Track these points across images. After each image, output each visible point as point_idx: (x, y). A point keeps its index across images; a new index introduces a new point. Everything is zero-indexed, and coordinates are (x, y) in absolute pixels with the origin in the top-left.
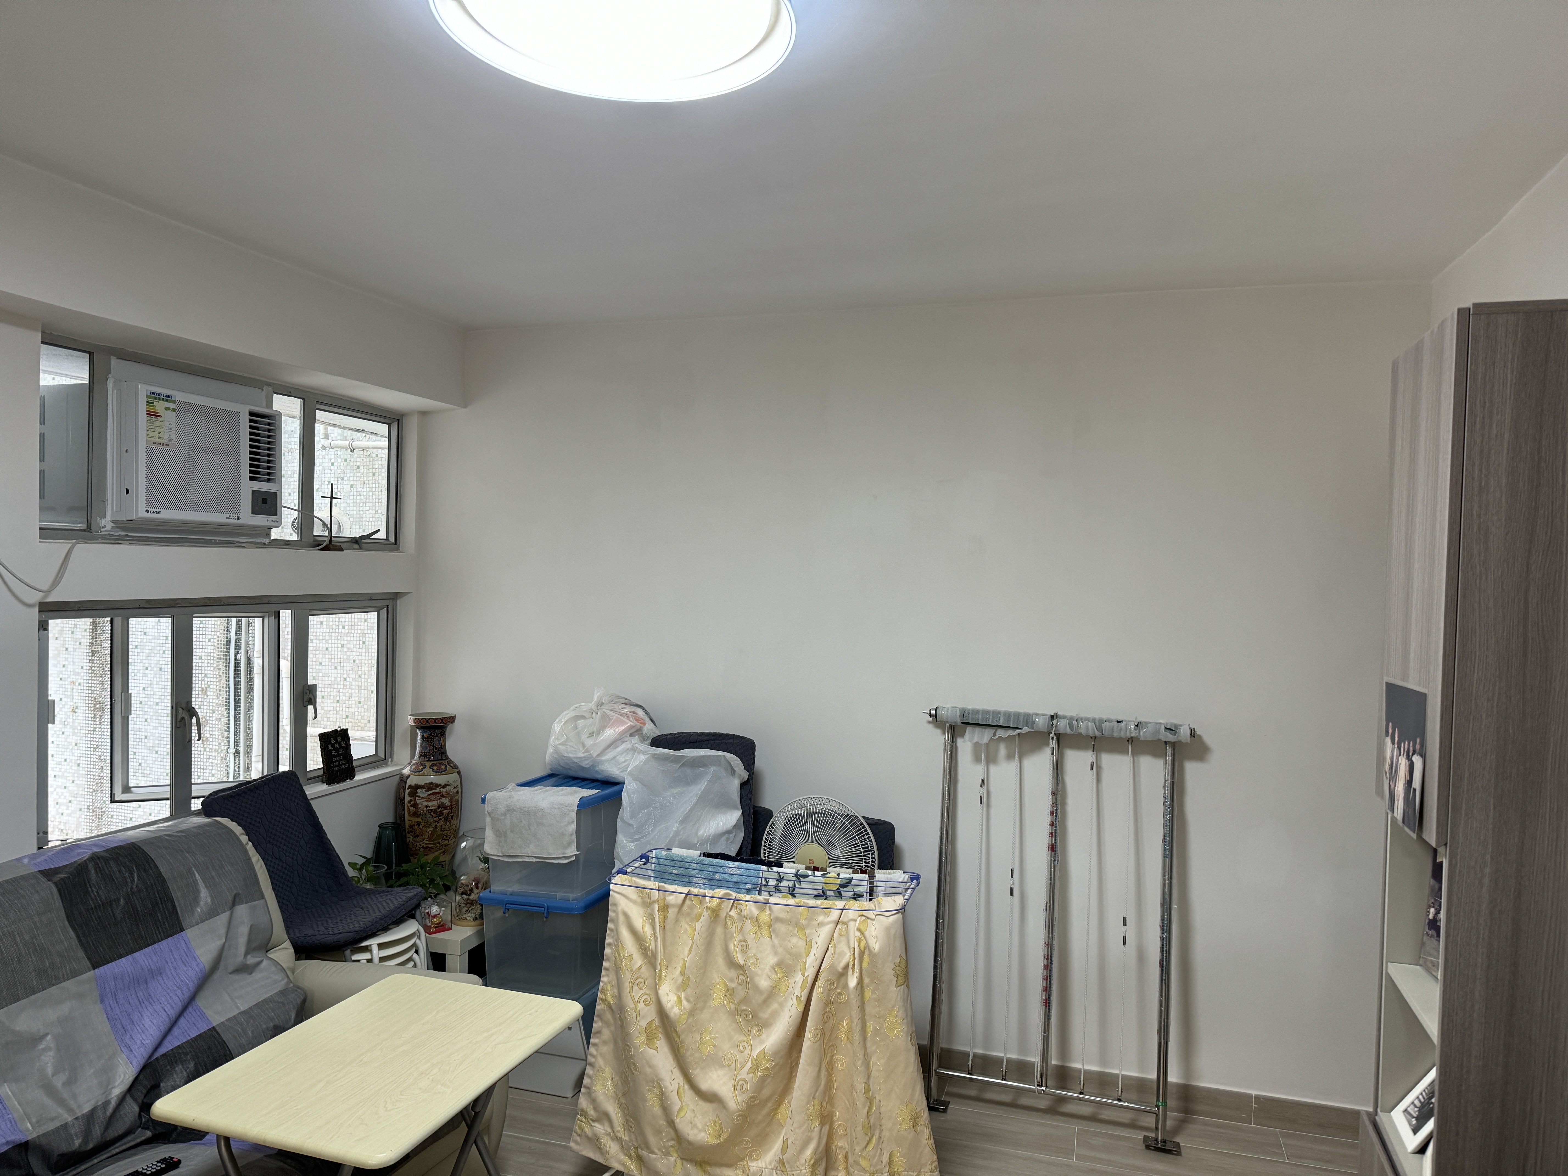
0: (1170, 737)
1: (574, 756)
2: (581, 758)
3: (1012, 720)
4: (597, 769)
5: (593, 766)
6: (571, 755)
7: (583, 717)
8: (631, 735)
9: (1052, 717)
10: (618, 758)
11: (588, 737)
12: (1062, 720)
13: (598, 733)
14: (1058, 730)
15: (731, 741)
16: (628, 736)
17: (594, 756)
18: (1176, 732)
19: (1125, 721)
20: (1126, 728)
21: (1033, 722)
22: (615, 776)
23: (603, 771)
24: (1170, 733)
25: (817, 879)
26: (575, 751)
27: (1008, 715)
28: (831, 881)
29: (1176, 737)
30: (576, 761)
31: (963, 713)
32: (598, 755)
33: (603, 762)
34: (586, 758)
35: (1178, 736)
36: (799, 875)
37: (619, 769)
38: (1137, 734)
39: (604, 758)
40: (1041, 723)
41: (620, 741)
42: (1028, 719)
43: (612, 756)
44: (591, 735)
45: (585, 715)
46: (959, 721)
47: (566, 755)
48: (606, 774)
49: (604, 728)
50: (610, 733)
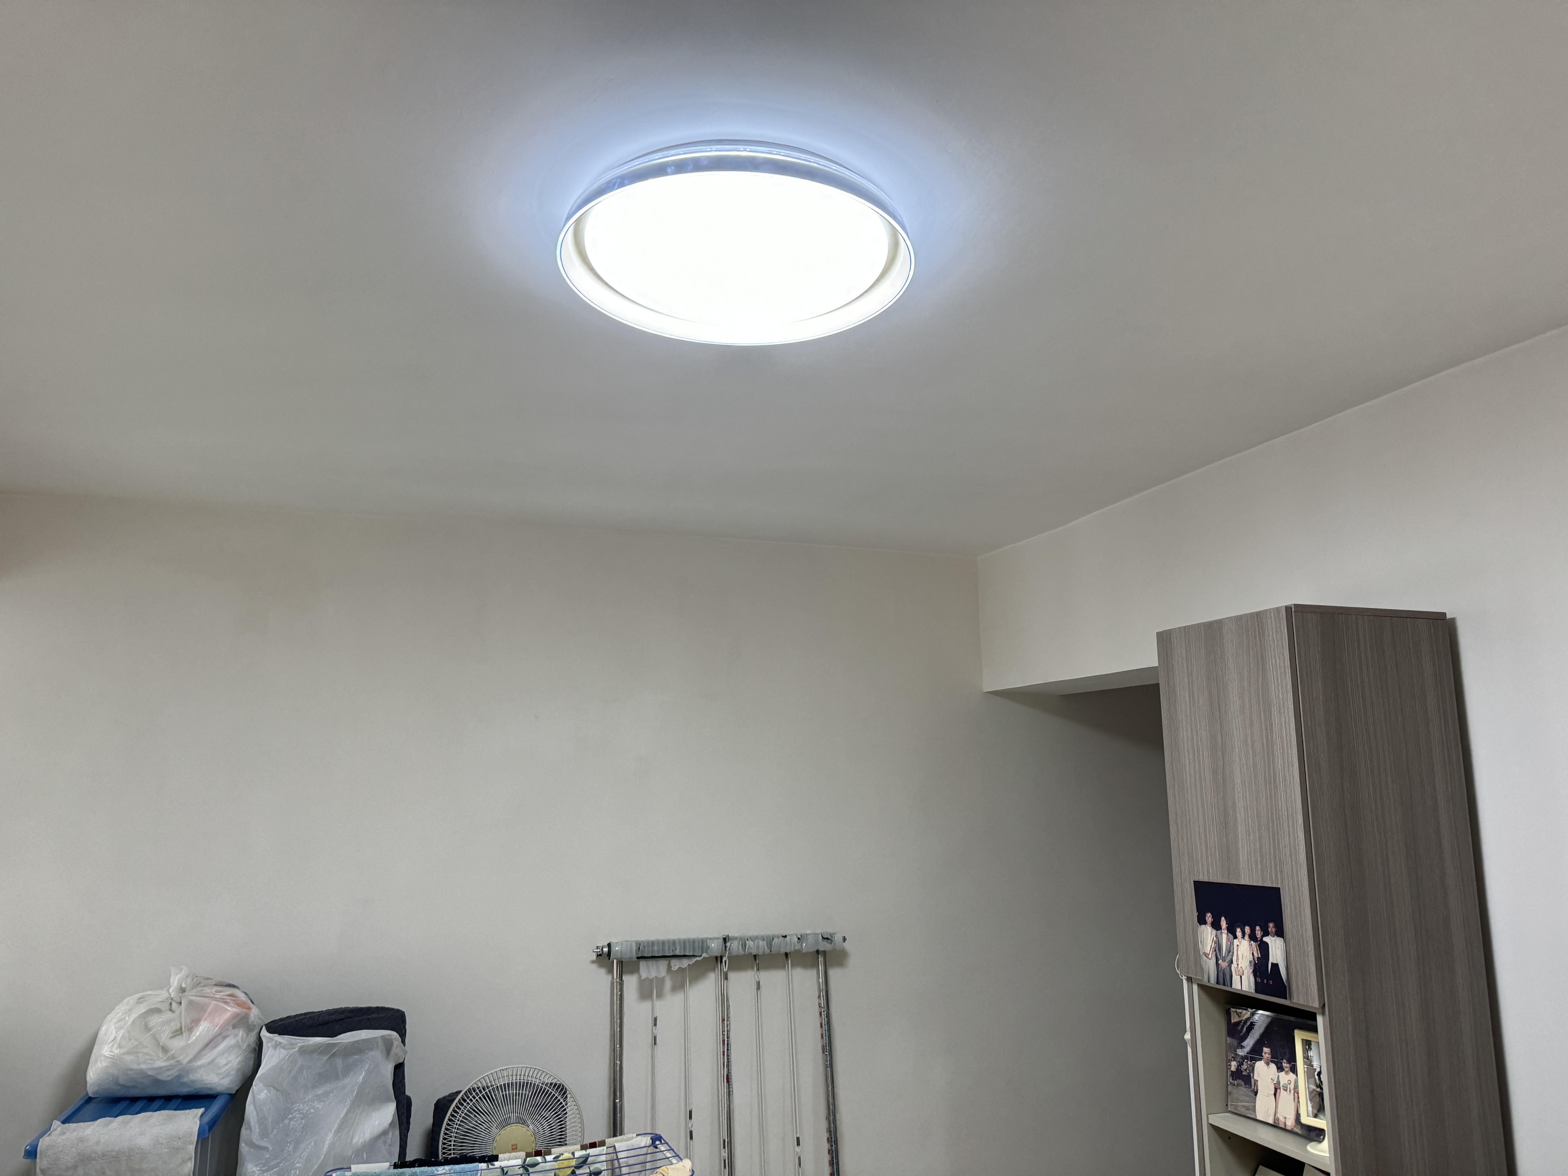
0: (824, 946)
1: (149, 1066)
2: (161, 1068)
3: (688, 947)
4: (186, 1080)
5: (179, 1077)
6: (143, 1067)
7: (158, 1011)
8: (234, 1027)
9: (725, 940)
10: (217, 1060)
11: (171, 1037)
12: (734, 942)
13: (190, 1030)
14: (731, 953)
15: (374, 1016)
16: (231, 1028)
17: (185, 1062)
18: (832, 941)
19: (789, 935)
20: (791, 942)
21: (708, 947)
22: (212, 1086)
23: (193, 1082)
24: (827, 942)
25: (548, 1166)
26: (152, 1060)
27: (684, 943)
28: (566, 1163)
29: (832, 945)
30: (150, 1073)
31: (639, 945)
32: (190, 1061)
33: (195, 1070)
34: (168, 1069)
35: (833, 945)
36: (528, 1165)
37: (219, 1074)
38: (800, 947)
39: (199, 1063)
40: (715, 947)
41: (220, 1037)
42: (702, 944)
43: (210, 1059)
44: (178, 1032)
45: (159, 1007)
46: (634, 956)
47: (135, 1067)
48: (198, 1086)
49: (196, 1022)
50: (203, 1029)
